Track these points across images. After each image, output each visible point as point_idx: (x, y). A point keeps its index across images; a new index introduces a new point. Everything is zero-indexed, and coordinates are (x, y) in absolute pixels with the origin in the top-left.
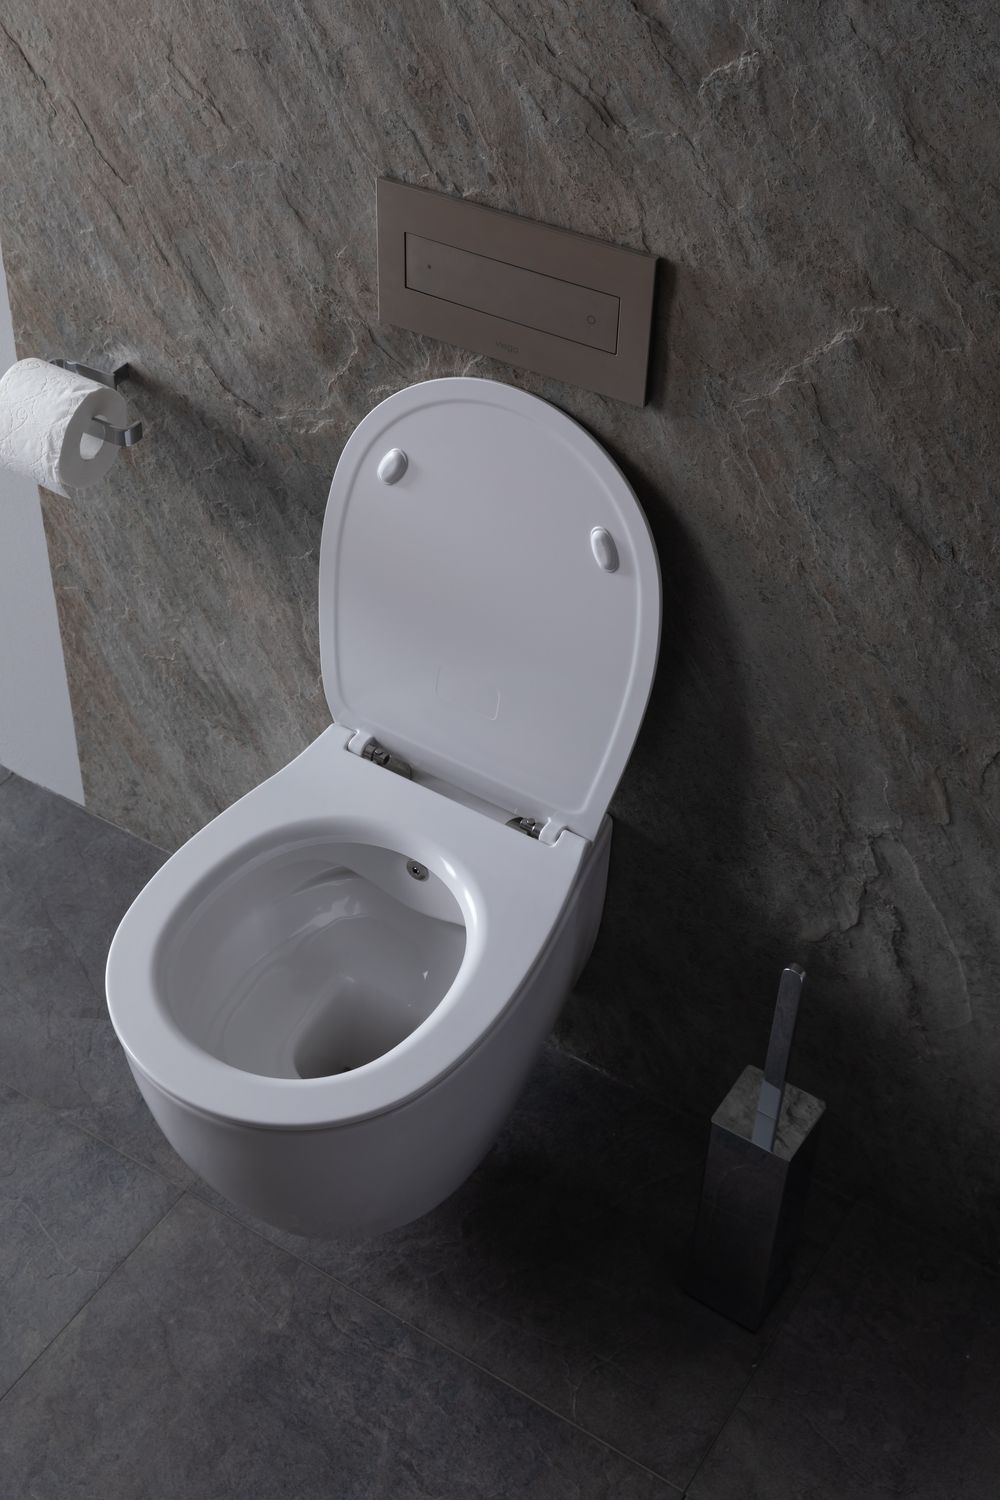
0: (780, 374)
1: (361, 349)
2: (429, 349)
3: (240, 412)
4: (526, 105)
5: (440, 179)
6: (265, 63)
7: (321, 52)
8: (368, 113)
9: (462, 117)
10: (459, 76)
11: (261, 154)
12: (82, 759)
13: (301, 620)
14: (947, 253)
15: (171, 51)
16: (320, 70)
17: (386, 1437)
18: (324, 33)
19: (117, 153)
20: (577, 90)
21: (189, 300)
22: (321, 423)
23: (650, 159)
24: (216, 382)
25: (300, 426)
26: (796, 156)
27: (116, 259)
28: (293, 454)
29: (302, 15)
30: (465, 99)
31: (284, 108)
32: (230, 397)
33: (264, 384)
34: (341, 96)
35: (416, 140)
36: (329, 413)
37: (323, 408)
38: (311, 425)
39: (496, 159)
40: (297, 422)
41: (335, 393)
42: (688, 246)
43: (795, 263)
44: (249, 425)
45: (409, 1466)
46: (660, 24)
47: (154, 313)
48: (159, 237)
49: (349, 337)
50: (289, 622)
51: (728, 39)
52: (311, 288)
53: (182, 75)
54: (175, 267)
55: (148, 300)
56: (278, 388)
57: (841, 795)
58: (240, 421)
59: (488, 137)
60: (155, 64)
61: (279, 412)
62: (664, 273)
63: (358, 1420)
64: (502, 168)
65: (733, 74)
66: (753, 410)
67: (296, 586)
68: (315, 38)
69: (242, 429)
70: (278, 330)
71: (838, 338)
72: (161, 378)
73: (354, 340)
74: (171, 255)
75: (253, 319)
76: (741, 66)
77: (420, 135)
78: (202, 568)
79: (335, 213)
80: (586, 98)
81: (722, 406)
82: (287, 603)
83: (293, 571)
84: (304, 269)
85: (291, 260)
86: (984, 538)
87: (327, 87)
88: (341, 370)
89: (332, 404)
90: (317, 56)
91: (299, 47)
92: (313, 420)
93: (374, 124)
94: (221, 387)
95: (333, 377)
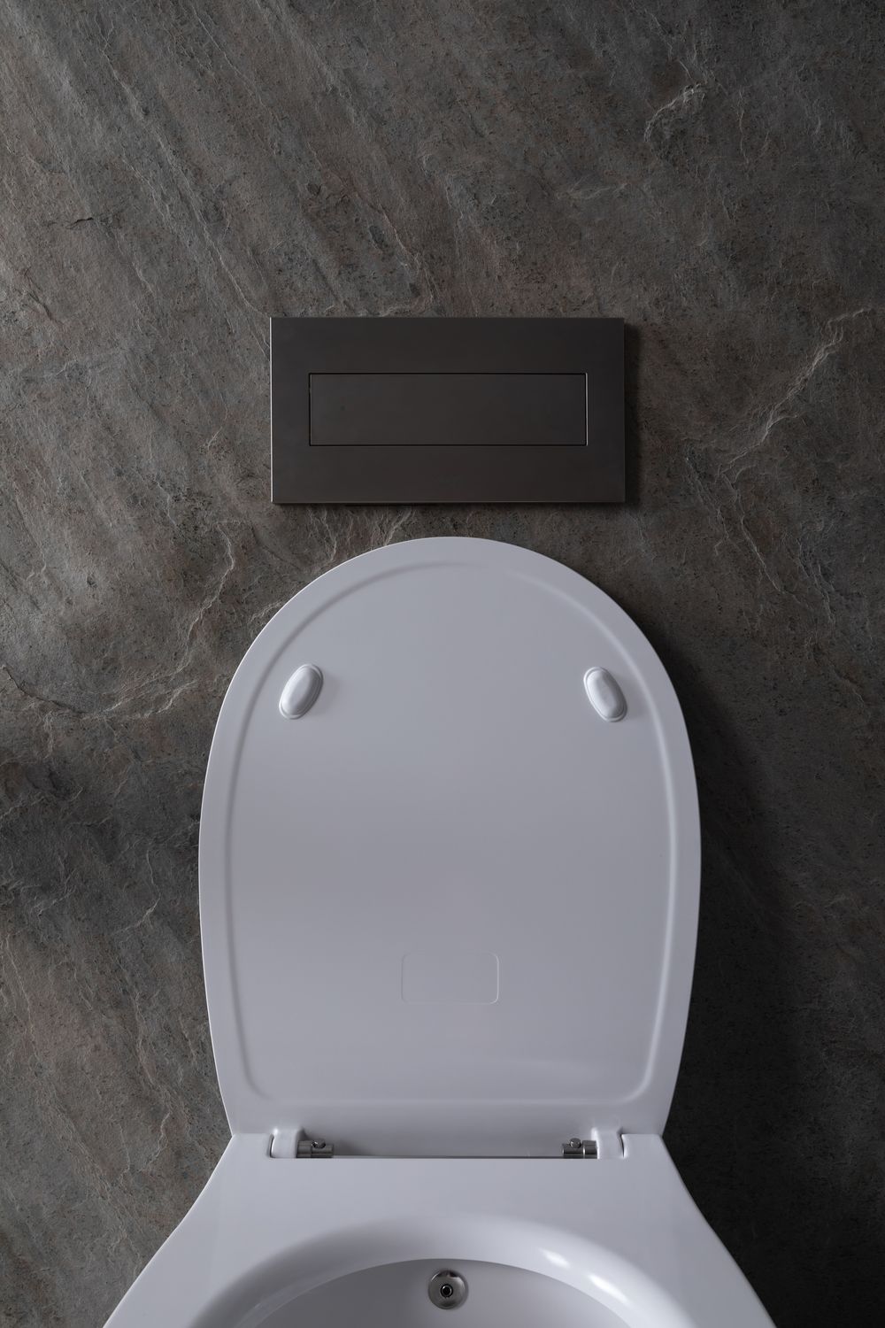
0: (764, 419)
1: (239, 562)
2: (336, 530)
4: (455, 194)
5: (349, 307)
6: (114, 229)
7: (196, 201)
8: (255, 252)
9: (374, 230)
10: (371, 183)
11: (103, 343)
13: (135, 1031)
16: (192, 216)
18: (198, 173)
20: (511, 166)
22: (177, 692)
23: (598, 219)
24: (12, 688)
25: (143, 709)
26: (751, 176)
28: (131, 757)
29: (170, 158)
30: (379, 207)
31: (138, 279)
32: (33, 704)
33: (88, 665)
34: (219, 241)
35: (318, 269)
36: (189, 672)
37: (180, 670)
38: (161, 700)
39: (419, 264)
40: (140, 705)
41: (200, 639)
42: (649, 303)
43: (765, 288)
44: (61, 737)
49: (222, 550)
50: (114, 1045)
51: (667, 78)
52: (169, 498)
56: (111, 667)
58: (47, 735)
59: (408, 242)
61: (111, 699)
62: (627, 339)
64: (427, 273)
65: (679, 109)
66: (743, 468)
68: (187, 182)
69: (50, 748)
70: (116, 574)
71: (820, 357)
73: (229, 552)
75: (76, 573)
76: (685, 99)
77: (322, 262)
79: (205, 393)
80: (522, 172)
81: (707, 476)
82: (111, 1013)
83: (123, 952)
84: (158, 476)
85: (139, 470)
87: (201, 236)
88: (208, 603)
89: (195, 658)
90: (188, 203)
91: (164, 198)
92: (163, 692)
93: (262, 264)
94: (19, 694)
95: (196, 616)
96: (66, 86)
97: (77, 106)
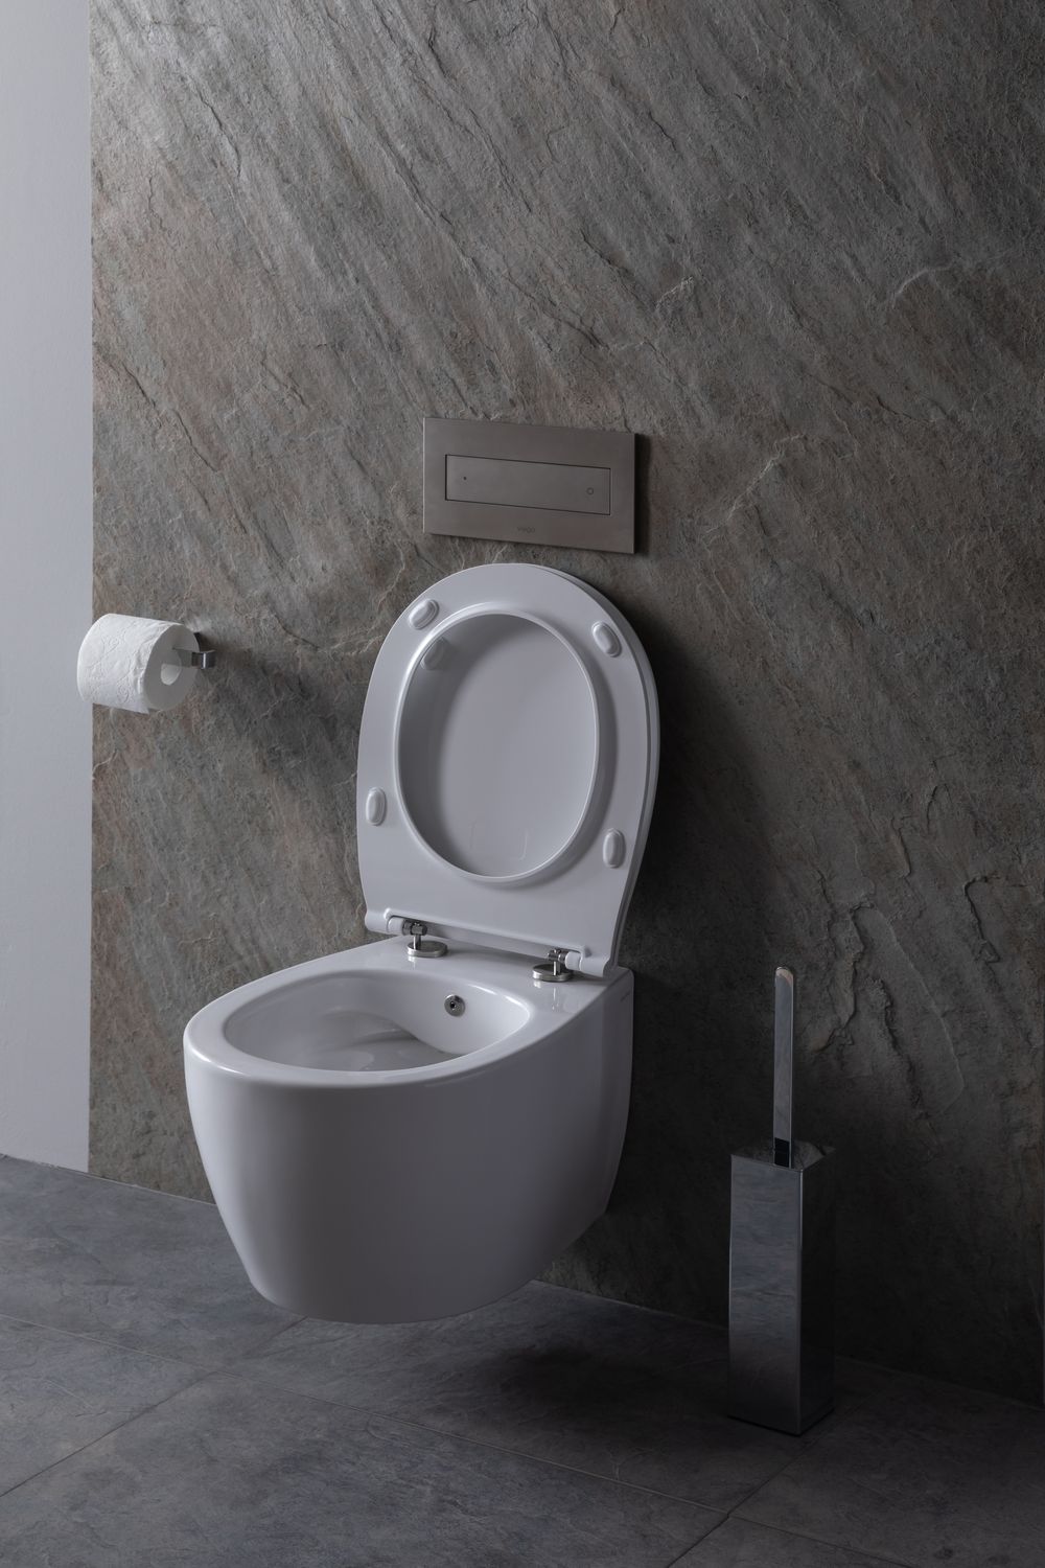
0: (731, 504)
1: (407, 565)
2: (464, 551)
3: (299, 650)
4: (537, 343)
5: (473, 412)
6: (339, 352)
7: (384, 335)
8: (419, 373)
9: (490, 363)
10: (487, 332)
11: (332, 422)
13: (344, 850)
14: (833, 388)
15: (265, 357)
16: (383, 347)
18: (387, 321)
19: (210, 445)
20: (572, 326)
21: (261, 560)
22: (371, 642)
23: (626, 364)
24: (279, 627)
25: (352, 650)
26: (725, 340)
27: (199, 538)
28: (344, 678)
29: (371, 311)
30: (492, 348)
31: (353, 383)
32: (291, 639)
33: (322, 619)
34: (399, 364)
35: (455, 386)
36: (378, 630)
37: (373, 628)
38: (361, 645)
39: (515, 387)
40: (349, 647)
41: (384, 610)
42: (657, 422)
43: (732, 417)
44: (306, 661)
46: (627, 271)
47: (229, 578)
48: (240, 510)
49: (398, 557)
50: (331, 855)
51: (672, 271)
52: (368, 522)
53: (272, 374)
54: (251, 533)
55: (225, 568)
56: (335, 621)
57: (823, 877)
58: (298, 659)
59: (509, 372)
60: (250, 370)
61: (334, 642)
62: (642, 445)
64: (520, 393)
65: (677, 294)
66: (715, 538)
67: (340, 814)
68: (380, 325)
69: (300, 668)
70: (338, 565)
71: (769, 466)
72: (228, 639)
73: (402, 559)
74: (248, 524)
75: (316, 562)
76: (682, 288)
77: (458, 381)
78: (249, 823)
79: (390, 457)
80: (579, 330)
81: (692, 540)
82: (330, 835)
83: (338, 798)
84: (363, 507)
85: (352, 502)
87: (388, 360)
88: (390, 589)
89: (382, 622)
90: (380, 339)
91: (367, 335)
92: (364, 640)
93: (422, 380)
94: (283, 632)
95: (383, 596)
96: (313, 263)
97: (319, 274)
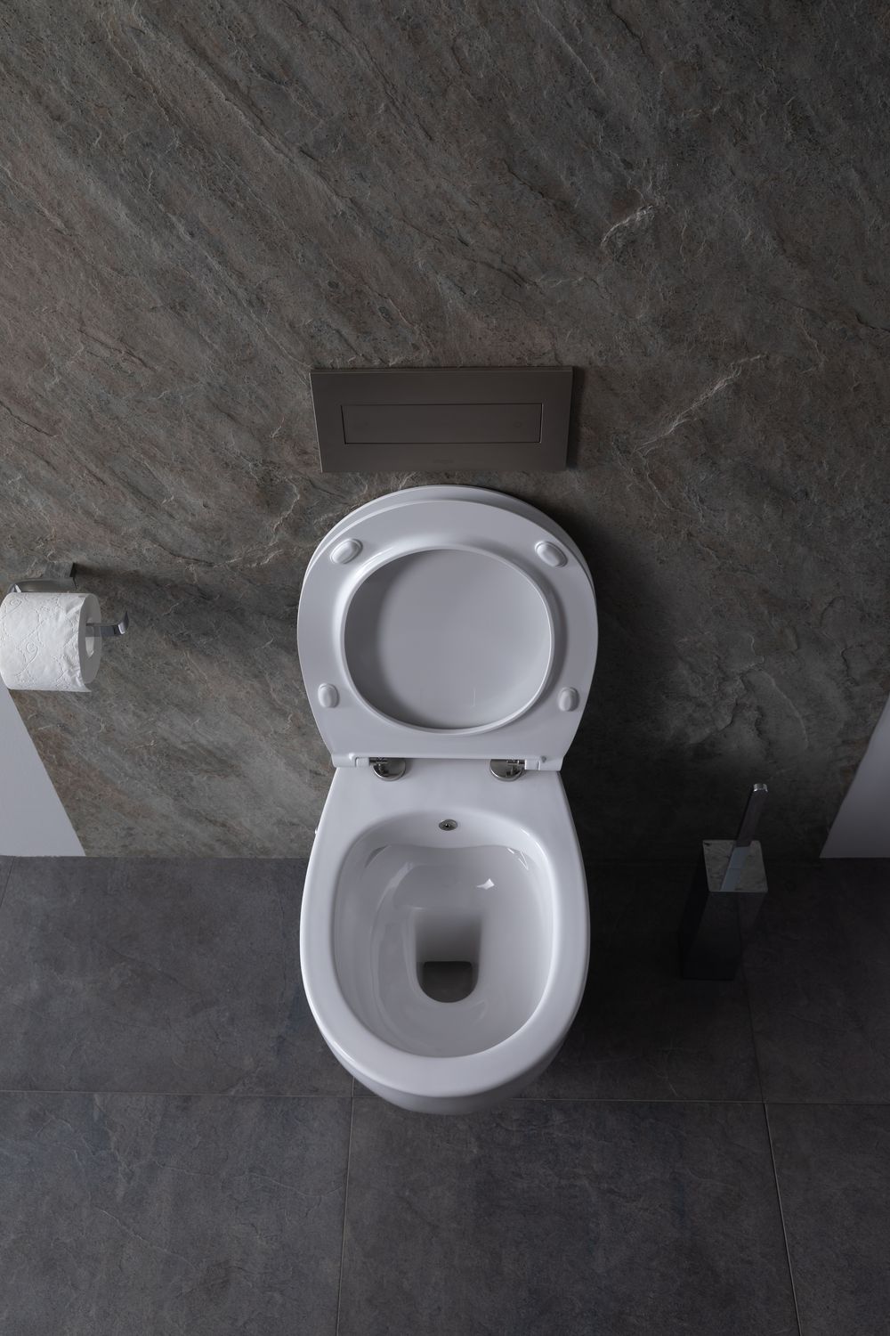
0: (673, 419)
1: (302, 495)
2: (366, 479)
3: (192, 568)
4: (445, 287)
5: (366, 359)
6: (182, 312)
7: (241, 293)
8: (292, 326)
9: (383, 309)
10: (378, 279)
11: (188, 381)
12: (77, 828)
13: (268, 686)
14: (807, 309)
15: (83, 323)
16: (240, 303)
17: (585, 1182)
18: (241, 276)
19: (36, 413)
20: (490, 266)
21: (129, 504)
22: (272, 555)
23: (559, 301)
24: (165, 553)
25: (251, 562)
26: (686, 271)
27: (49, 493)
28: (247, 582)
29: (217, 267)
30: (386, 295)
31: (205, 341)
32: (180, 561)
33: (212, 543)
34: (264, 319)
35: (341, 336)
36: (277, 546)
37: (271, 545)
38: (261, 559)
39: (418, 332)
40: (248, 561)
41: (282, 532)
42: (595, 354)
43: (685, 344)
44: (202, 574)
45: (611, 1191)
46: (565, 203)
47: (96, 521)
48: (93, 467)
49: (291, 490)
51: (624, 201)
52: (250, 465)
53: (96, 340)
54: (112, 484)
55: (88, 513)
56: (226, 542)
57: (719, 658)
58: (193, 574)
59: (409, 318)
60: (67, 339)
61: (229, 558)
62: (577, 376)
63: (563, 1182)
64: (425, 338)
65: (632, 225)
66: (653, 448)
67: (260, 667)
68: (233, 283)
69: (196, 578)
70: (222, 502)
71: (720, 385)
72: (109, 565)
73: (295, 490)
74: (106, 477)
75: (194, 500)
76: (638, 219)
77: (345, 331)
78: (170, 680)
79: (266, 407)
80: (500, 270)
81: (626, 452)
82: (253, 679)
83: (256, 657)
84: (241, 454)
85: (227, 450)
86: (830, 479)
87: (249, 316)
88: (286, 514)
89: (279, 540)
90: (235, 295)
91: (217, 293)
92: (262, 555)
93: (298, 334)
94: (171, 556)
95: (278, 521)
96: (122, 215)
97: (136, 230)
